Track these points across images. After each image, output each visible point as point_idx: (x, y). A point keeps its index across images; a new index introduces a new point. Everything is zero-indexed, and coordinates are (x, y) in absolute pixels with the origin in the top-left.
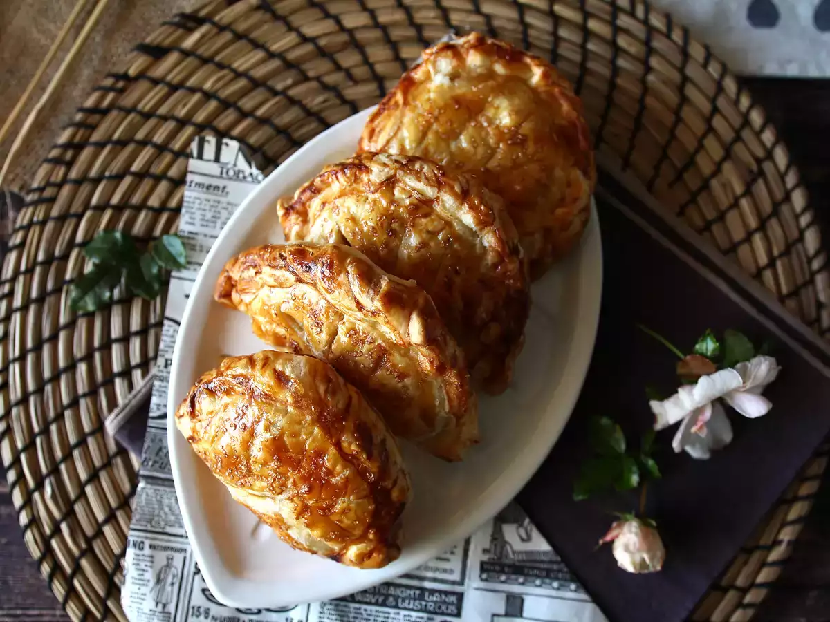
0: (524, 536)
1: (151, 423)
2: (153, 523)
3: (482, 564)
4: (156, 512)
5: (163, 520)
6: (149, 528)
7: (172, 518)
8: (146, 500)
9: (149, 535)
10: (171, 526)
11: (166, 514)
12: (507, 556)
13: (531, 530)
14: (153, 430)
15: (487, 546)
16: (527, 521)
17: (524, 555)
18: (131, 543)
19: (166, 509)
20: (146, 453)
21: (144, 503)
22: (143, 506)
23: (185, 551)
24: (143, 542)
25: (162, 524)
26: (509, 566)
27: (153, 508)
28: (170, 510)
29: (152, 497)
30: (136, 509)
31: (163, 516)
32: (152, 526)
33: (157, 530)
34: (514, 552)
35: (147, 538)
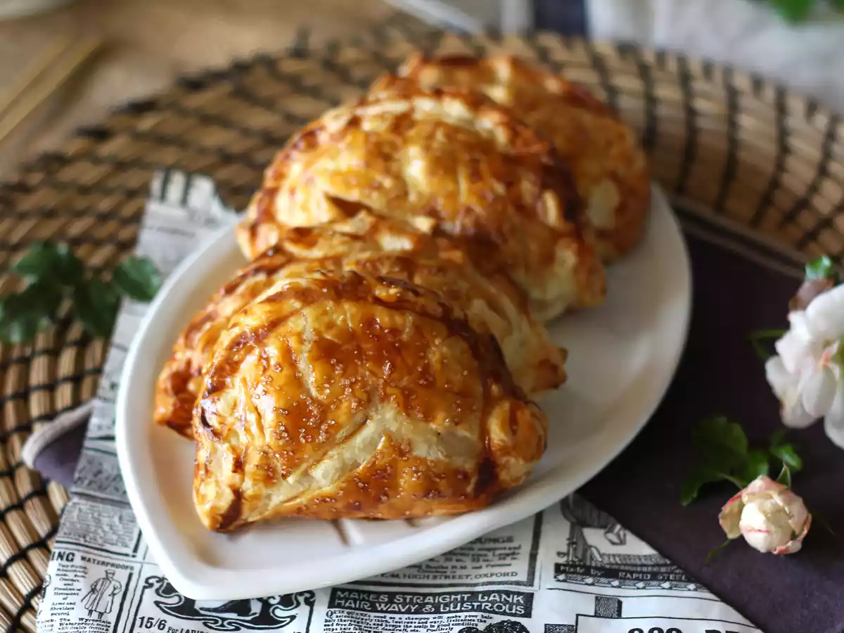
0: (615, 540)
1: (87, 444)
2: (88, 539)
3: (557, 567)
4: (93, 529)
5: (101, 538)
6: (82, 541)
7: (115, 537)
8: (78, 516)
9: (81, 548)
10: (113, 544)
11: (104, 531)
12: (592, 559)
13: (625, 535)
14: (91, 453)
15: (564, 549)
16: (618, 527)
17: (617, 559)
18: (56, 555)
19: (107, 528)
20: (81, 472)
21: (75, 519)
22: (76, 522)
23: (132, 568)
24: (73, 555)
25: (100, 541)
26: (596, 568)
27: (88, 525)
28: (111, 528)
29: (87, 513)
30: (64, 524)
31: (102, 534)
32: (86, 541)
33: (94, 546)
34: (602, 555)
35: (78, 550)
